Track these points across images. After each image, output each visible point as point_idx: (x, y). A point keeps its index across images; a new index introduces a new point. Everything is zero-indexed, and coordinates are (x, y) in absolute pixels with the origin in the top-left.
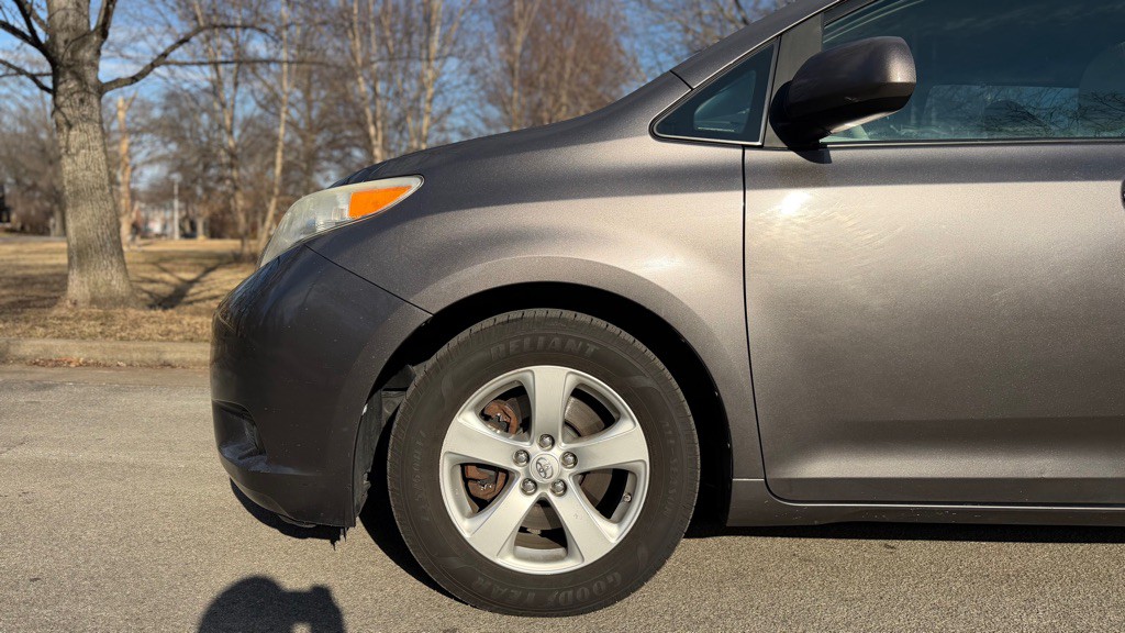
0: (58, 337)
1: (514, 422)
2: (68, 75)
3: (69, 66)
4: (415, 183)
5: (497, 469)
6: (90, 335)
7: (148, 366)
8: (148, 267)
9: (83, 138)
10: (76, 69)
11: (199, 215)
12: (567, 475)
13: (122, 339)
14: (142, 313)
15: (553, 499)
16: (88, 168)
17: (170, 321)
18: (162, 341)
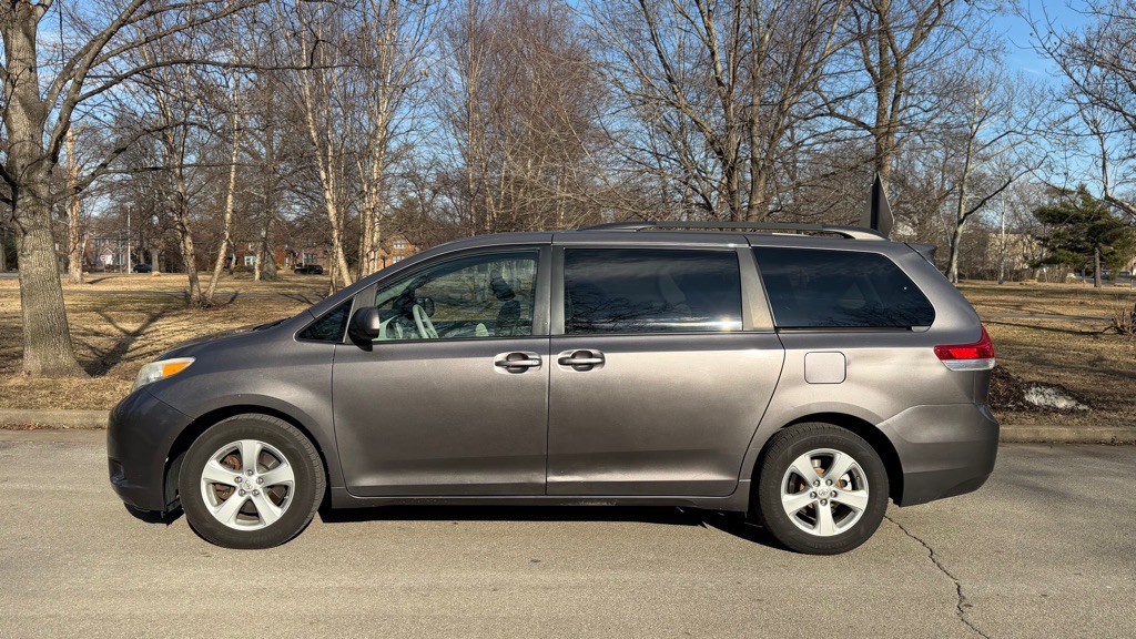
0: (19, 407)
1: (237, 465)
2: (25, 194)
3: (26, 185)
4: (191, 360)
5: (230, 486)
6: (43, 405)
7: (86, 428)
8: (94, 315)
9: (36, 241)
10: (32, 187)
11: (155, 247)
12: (259, 488)
13: (66, 408)
14: (84, 381)
15: (253, 498)
16: (40, 265)
17: (106, 388)
18: (96, 409)
